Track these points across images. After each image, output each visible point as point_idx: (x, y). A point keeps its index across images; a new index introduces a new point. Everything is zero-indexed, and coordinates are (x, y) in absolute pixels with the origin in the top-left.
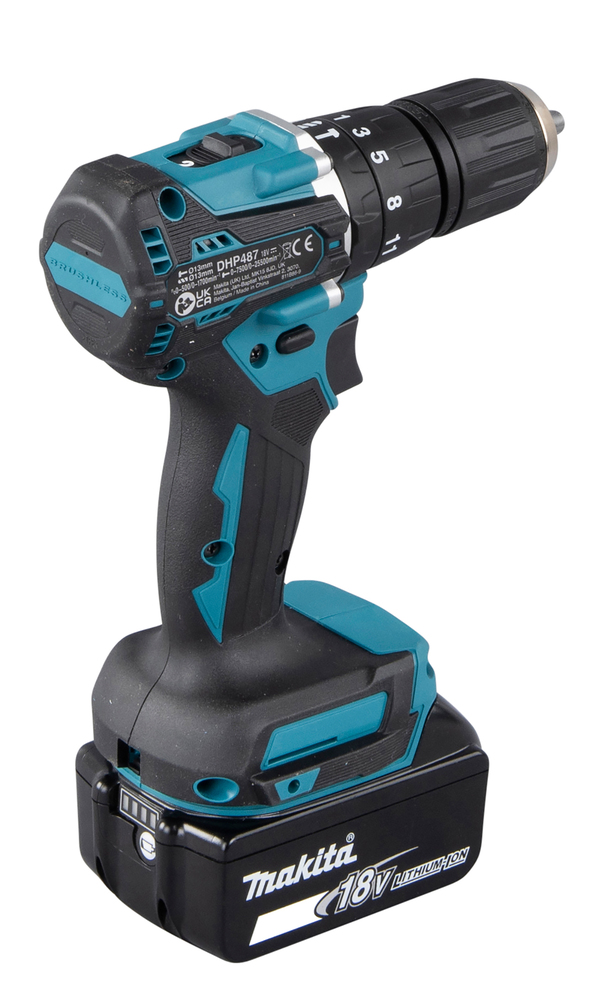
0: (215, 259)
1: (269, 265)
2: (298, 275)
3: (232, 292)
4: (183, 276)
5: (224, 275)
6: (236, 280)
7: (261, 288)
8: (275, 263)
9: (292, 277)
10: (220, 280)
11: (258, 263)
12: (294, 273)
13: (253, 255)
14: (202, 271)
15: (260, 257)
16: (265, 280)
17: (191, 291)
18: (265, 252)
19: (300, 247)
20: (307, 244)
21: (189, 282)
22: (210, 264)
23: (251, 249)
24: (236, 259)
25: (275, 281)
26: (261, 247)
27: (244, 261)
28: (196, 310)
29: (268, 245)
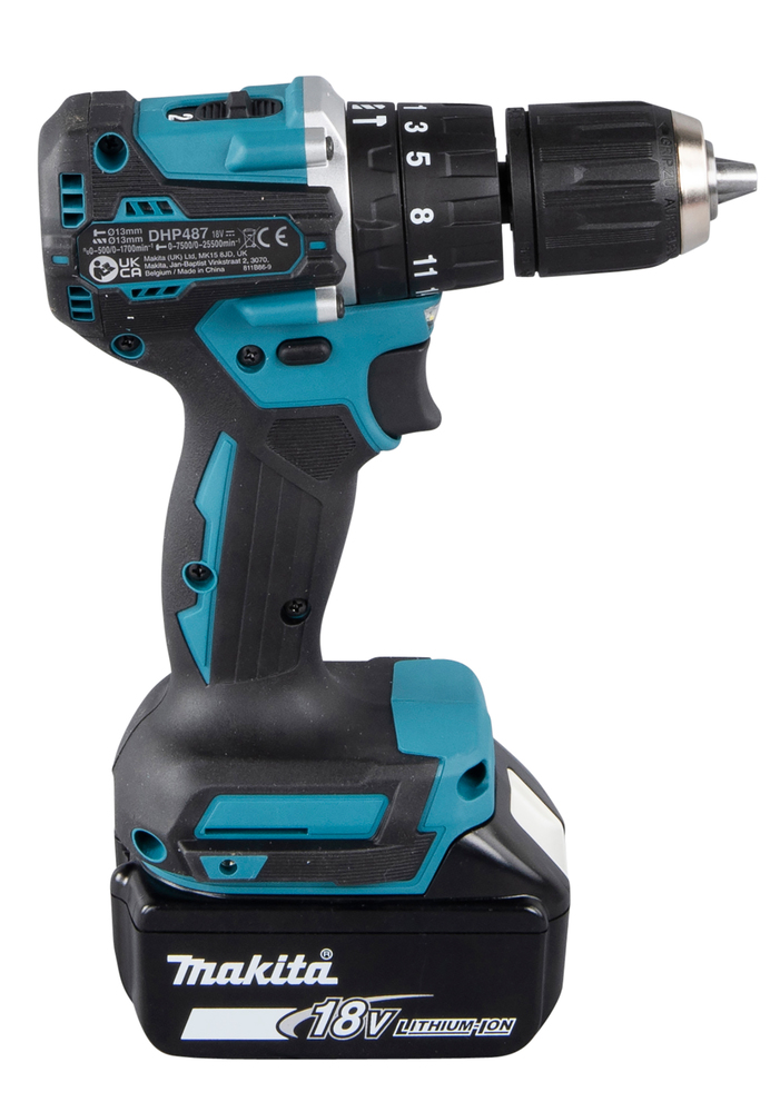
0: (146, 226)
1: (224, 249)
2: (267, 271)
3: (172, 269)
4: (100, 236)
5: (158, 247)
6: (176, 257)
7: (213, 274)
8: (234, 249)
9: (258, 272)
10: (152, 252)
11: (207, 244)
12: (262, 267)
13: (201, 232)
14: (127, 236)
15: (209, 237)
16: (220, 266)
17: (111, 255)
18: (217, 234)
19: (269, 237)
20: (278, 237)
21: (107, 244)
22: (139, 231)
23: (199, 225)
24: (175, 233)
25: (230, 269)
26: (212, 227)
27: (188, 237)
28: (118, 280)
29: (224, 226)
